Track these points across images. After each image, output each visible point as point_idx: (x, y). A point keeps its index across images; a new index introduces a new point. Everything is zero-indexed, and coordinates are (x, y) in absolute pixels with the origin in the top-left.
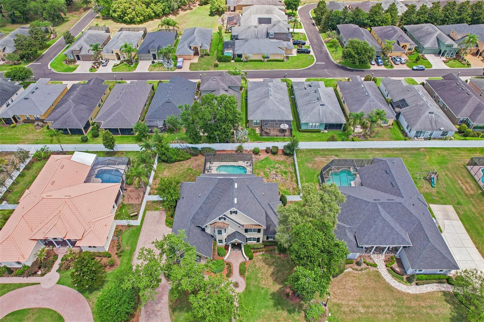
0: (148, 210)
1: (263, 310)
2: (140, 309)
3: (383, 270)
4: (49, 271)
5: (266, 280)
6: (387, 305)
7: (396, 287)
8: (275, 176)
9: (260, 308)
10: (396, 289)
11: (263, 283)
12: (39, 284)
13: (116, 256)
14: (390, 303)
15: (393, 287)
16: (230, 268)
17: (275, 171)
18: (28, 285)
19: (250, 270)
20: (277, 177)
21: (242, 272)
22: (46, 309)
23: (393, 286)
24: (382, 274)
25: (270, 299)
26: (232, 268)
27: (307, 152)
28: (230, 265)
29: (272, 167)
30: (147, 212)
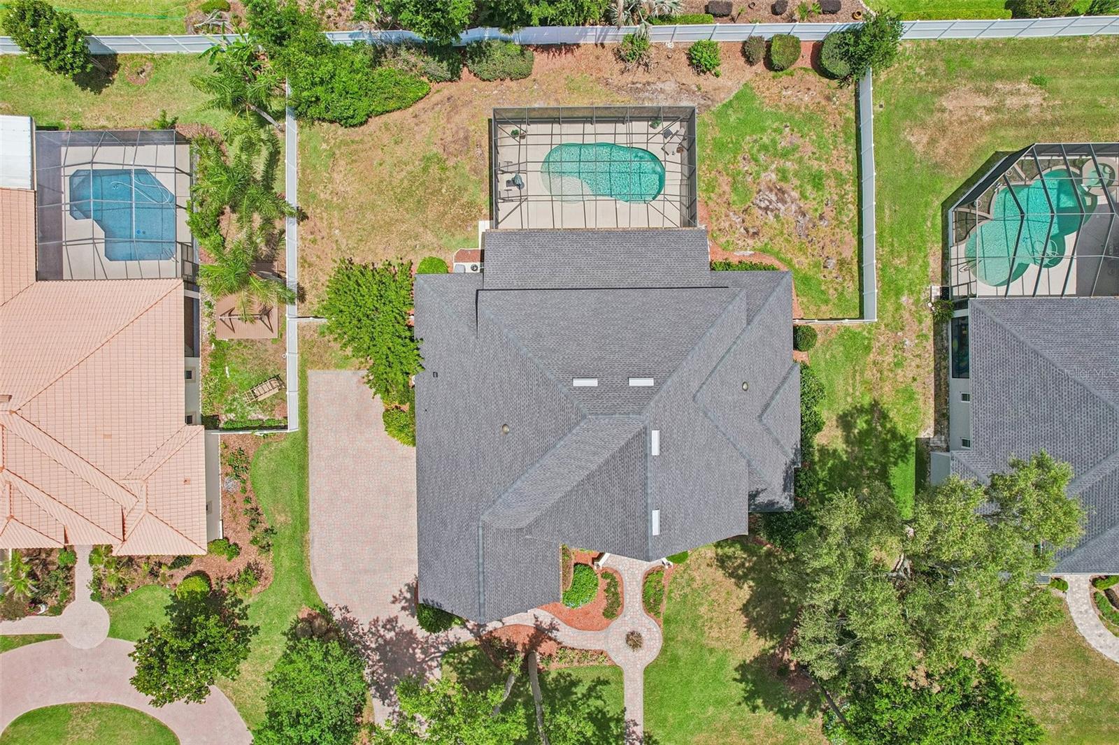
0: (314, 364)
1: (711, 710)
2: (372, 709)
3: (1078, 596)
4: (68, 597)
5: (723, 626)
6: (1058, 699)
7: (1100, 650)
8: (774, 198)
9: (703, 706)
10: (1100, 654)
11: (715, 634)
12: (58, 636)
13: (255, 548)
14: (1070, 696)
15: (1093, 650)
16: (615, 589)
17: (778, 170)
18: (26, 640)
19: (676, 595)
20: (784, 202)
21: (651, 604)
22: (113, 707)
23: (1093, 646)
24: (1072, 609)
25: (735, 680)
26: (619, 589)
27: (918, 58)
28: (613, 579)
29: (764, 148)
30: (309, 372)
